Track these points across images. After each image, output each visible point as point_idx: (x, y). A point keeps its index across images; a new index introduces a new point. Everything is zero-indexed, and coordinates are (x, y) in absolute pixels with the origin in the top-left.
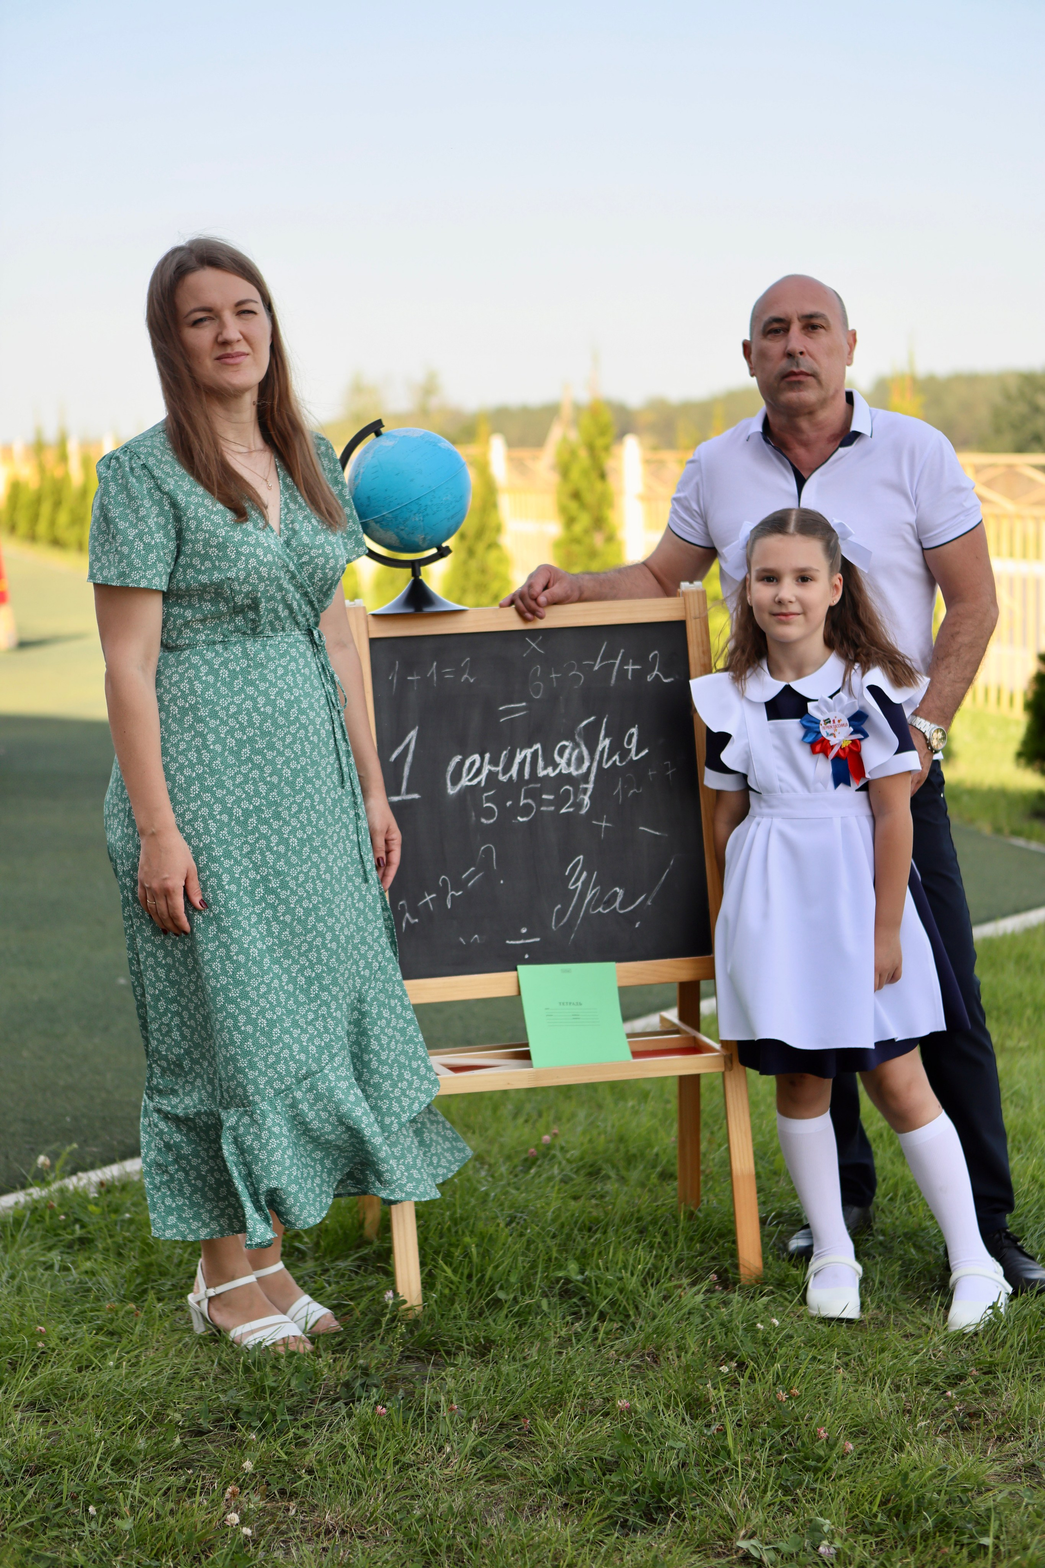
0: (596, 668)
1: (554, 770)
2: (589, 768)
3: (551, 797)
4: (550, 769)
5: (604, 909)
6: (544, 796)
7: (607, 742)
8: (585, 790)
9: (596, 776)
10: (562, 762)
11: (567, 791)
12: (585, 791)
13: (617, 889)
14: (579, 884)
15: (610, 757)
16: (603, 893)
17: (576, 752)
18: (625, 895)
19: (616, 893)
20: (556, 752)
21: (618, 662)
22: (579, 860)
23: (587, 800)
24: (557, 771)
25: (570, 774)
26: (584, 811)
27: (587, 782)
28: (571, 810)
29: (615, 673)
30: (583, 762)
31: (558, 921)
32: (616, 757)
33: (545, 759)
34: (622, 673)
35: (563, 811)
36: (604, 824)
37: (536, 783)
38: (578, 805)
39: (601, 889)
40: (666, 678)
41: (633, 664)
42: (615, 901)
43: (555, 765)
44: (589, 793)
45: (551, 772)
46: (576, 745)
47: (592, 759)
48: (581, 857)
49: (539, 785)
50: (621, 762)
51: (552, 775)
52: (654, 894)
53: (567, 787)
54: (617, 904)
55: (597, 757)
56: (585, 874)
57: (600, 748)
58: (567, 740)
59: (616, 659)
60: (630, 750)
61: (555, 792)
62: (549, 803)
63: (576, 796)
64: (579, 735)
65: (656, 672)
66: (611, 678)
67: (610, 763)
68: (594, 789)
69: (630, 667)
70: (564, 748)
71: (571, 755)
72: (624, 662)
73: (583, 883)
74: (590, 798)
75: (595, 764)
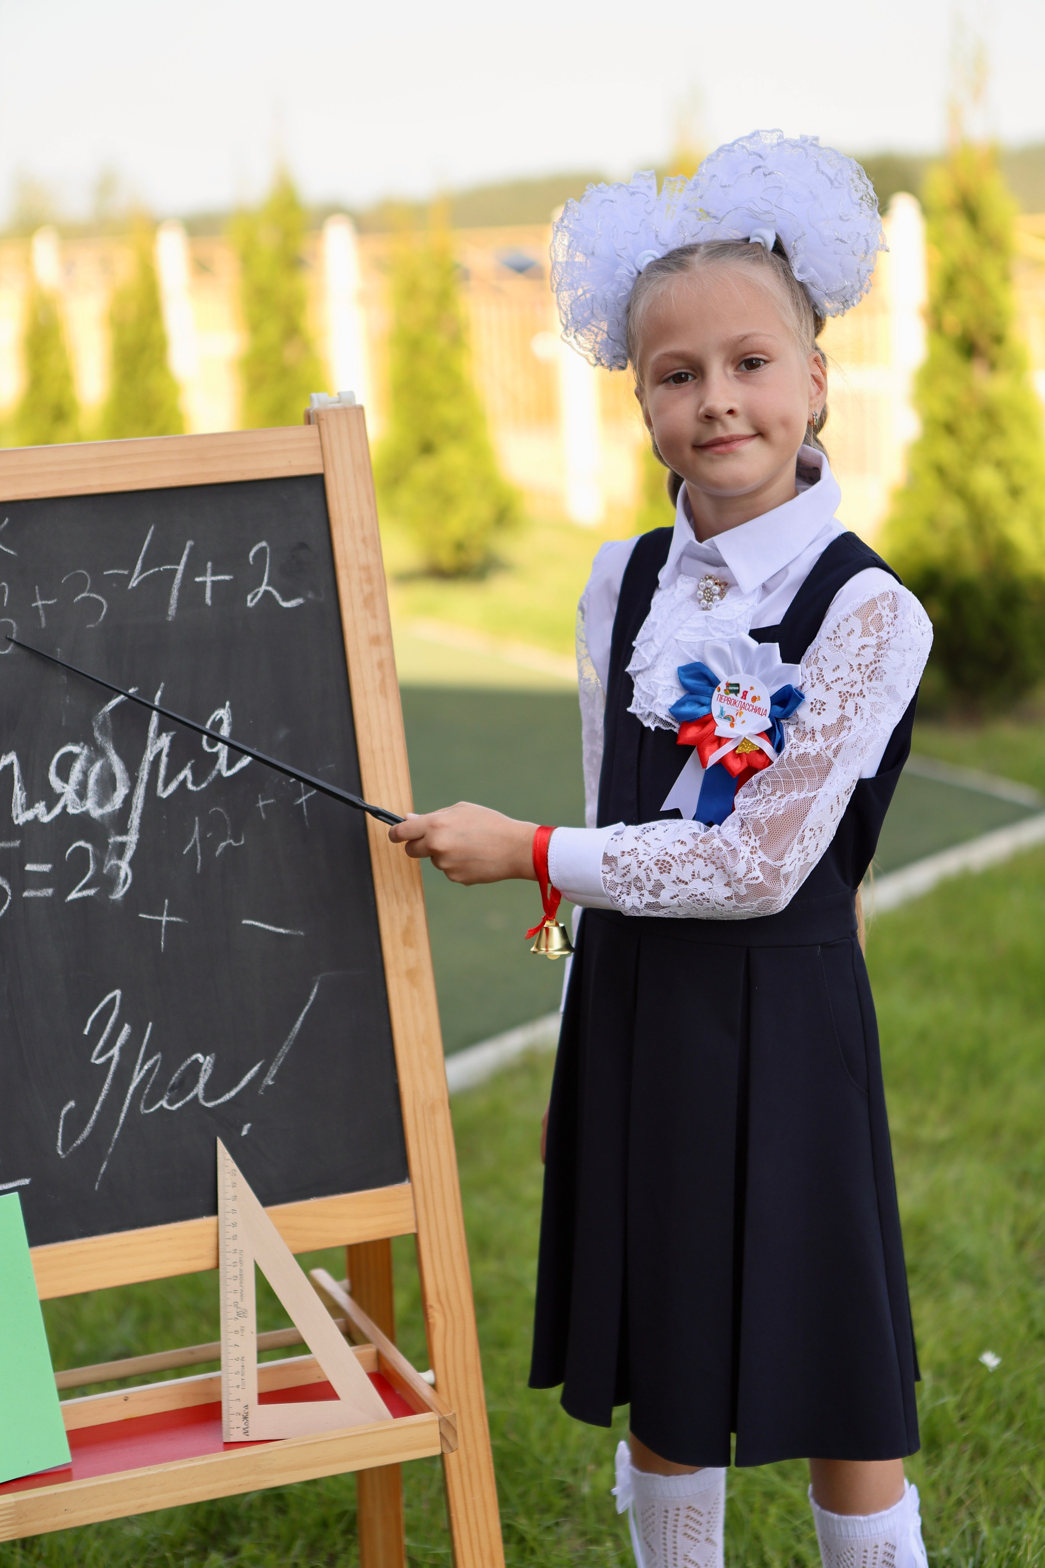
0: (133, 583)
1: (49, 809)
2: (128, 801)
3: (46, 868)
4: (40, 808)
5: (171, 1102)
6: (29, 867)
7: (165, 741)
8: (122, 846)
9: (143, 818)
10: (68, 791)
11: (83, 851)
12: (121, 848)
13: (199, 1056)
14: (115, 1051)
15: (172, 773)
16: (167, 1068)
17: (97, 766)
18: (216, 1066)
19: (197, 1065)
20: (52, 769)
21: (181, 568)
22: (114, 998)
23: (125, 868)
24: (57, 810)
25: (86, 814)
26: (119, 894)
27: (124, 831)
28: (91, 892)
29: (175, 593)
30: (114, 789)
31: (69, 1139)
32: (186, 773)
33: (27, 786)
34: (190, 591)
35: (74, 895)
36: (164, 919)
37: (9, 839)
38: (107, 882)
39: (164, 1060)
40: (286, 599)
41: (214, 573)
42: (196, 1081)
43: (52, 799)
44: (129, 854)
45: (41, 813)
46: (98, 752)
47: (133, 781)
48: (117, 993)
49: (17, 843)
50: (195, 783)
51: (46, 819)
52: (280, 1060)
53: (81, 843)
54: (199, 1089)
55: (144, 774)
56: (127, 1029)
57: (149, 756)
58: (76, 742)
59: (178, 564)
60: (216, 756)
61: (53, 855)
62: (41, 880)
63: (100, 863)
64: (103, 729)
65: (264, 587)
66: (167, 604)
67: (173, 786)
68: (139, 844)
69: (209, 579)
70: (71, 758)
71: (85, 774)
72: (193, 568)
73: (122, 1049)
74: (131, 864)
75: (140, 791)
